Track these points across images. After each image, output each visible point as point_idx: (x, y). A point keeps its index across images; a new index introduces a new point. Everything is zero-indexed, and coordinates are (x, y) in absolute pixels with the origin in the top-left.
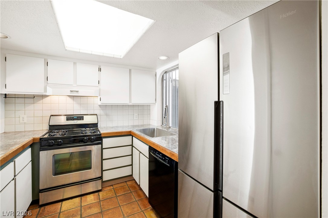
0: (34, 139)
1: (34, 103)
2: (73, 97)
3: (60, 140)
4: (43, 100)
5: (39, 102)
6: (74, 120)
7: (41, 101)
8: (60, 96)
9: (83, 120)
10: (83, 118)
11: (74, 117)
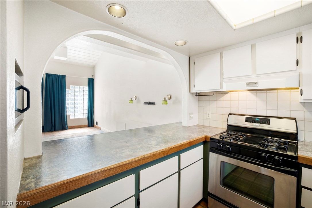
0: (206, 137)
1: (216, 101)
2: (255, 92)
3: (228, 146)
4: (224, 97)
5: (219, 100)
6: (255, 122)
7: (221, 99)
8: (239, 92)
9: (269, 124)
10: (269, 122)
11: (256, 119)
